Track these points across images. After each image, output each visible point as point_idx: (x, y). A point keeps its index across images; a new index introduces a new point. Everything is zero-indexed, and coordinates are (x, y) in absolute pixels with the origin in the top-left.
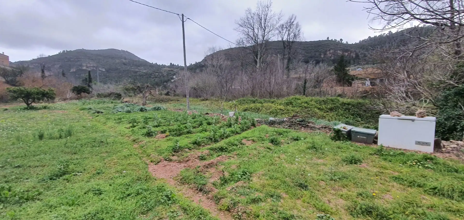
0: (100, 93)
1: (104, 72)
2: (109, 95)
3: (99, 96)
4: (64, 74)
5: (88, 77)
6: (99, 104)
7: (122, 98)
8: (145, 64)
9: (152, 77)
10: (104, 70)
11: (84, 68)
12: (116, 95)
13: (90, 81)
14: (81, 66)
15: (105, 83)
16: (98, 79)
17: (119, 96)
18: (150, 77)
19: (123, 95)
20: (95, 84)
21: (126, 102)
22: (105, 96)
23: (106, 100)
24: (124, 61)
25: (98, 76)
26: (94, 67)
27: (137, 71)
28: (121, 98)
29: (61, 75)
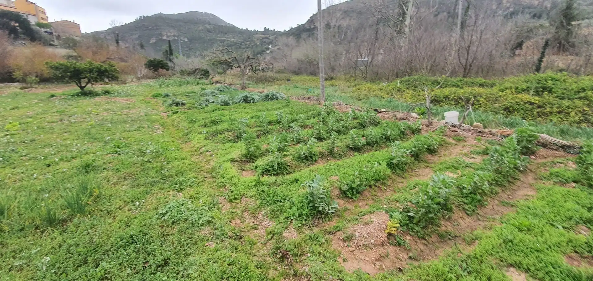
0: (183, 70)
1: (187, 42)
2: (193, 73)
3: (183, 73)
4: (142, 47)
5: (168, 49)
6: (180, 85)
7: (211, 77)
8: (232, 30)
9: (243, 47)
10: (186, 40)
11: (165, 38)
12: (203, 73)
13: (171, 54)
14: (161, 35)
15: (188, 57)
16: (180, 51)
17: (206, 74)
18: (240, 48)
19: (211, 72)
20: (177, 58)
21: (217, 82)
22: (189, 74)
23: (190, 79)
24: (208, 26)
25: (180, 47)
26: (174, 36)
27: (225, 40)
28: (208, 76)
29: (139, 47)
